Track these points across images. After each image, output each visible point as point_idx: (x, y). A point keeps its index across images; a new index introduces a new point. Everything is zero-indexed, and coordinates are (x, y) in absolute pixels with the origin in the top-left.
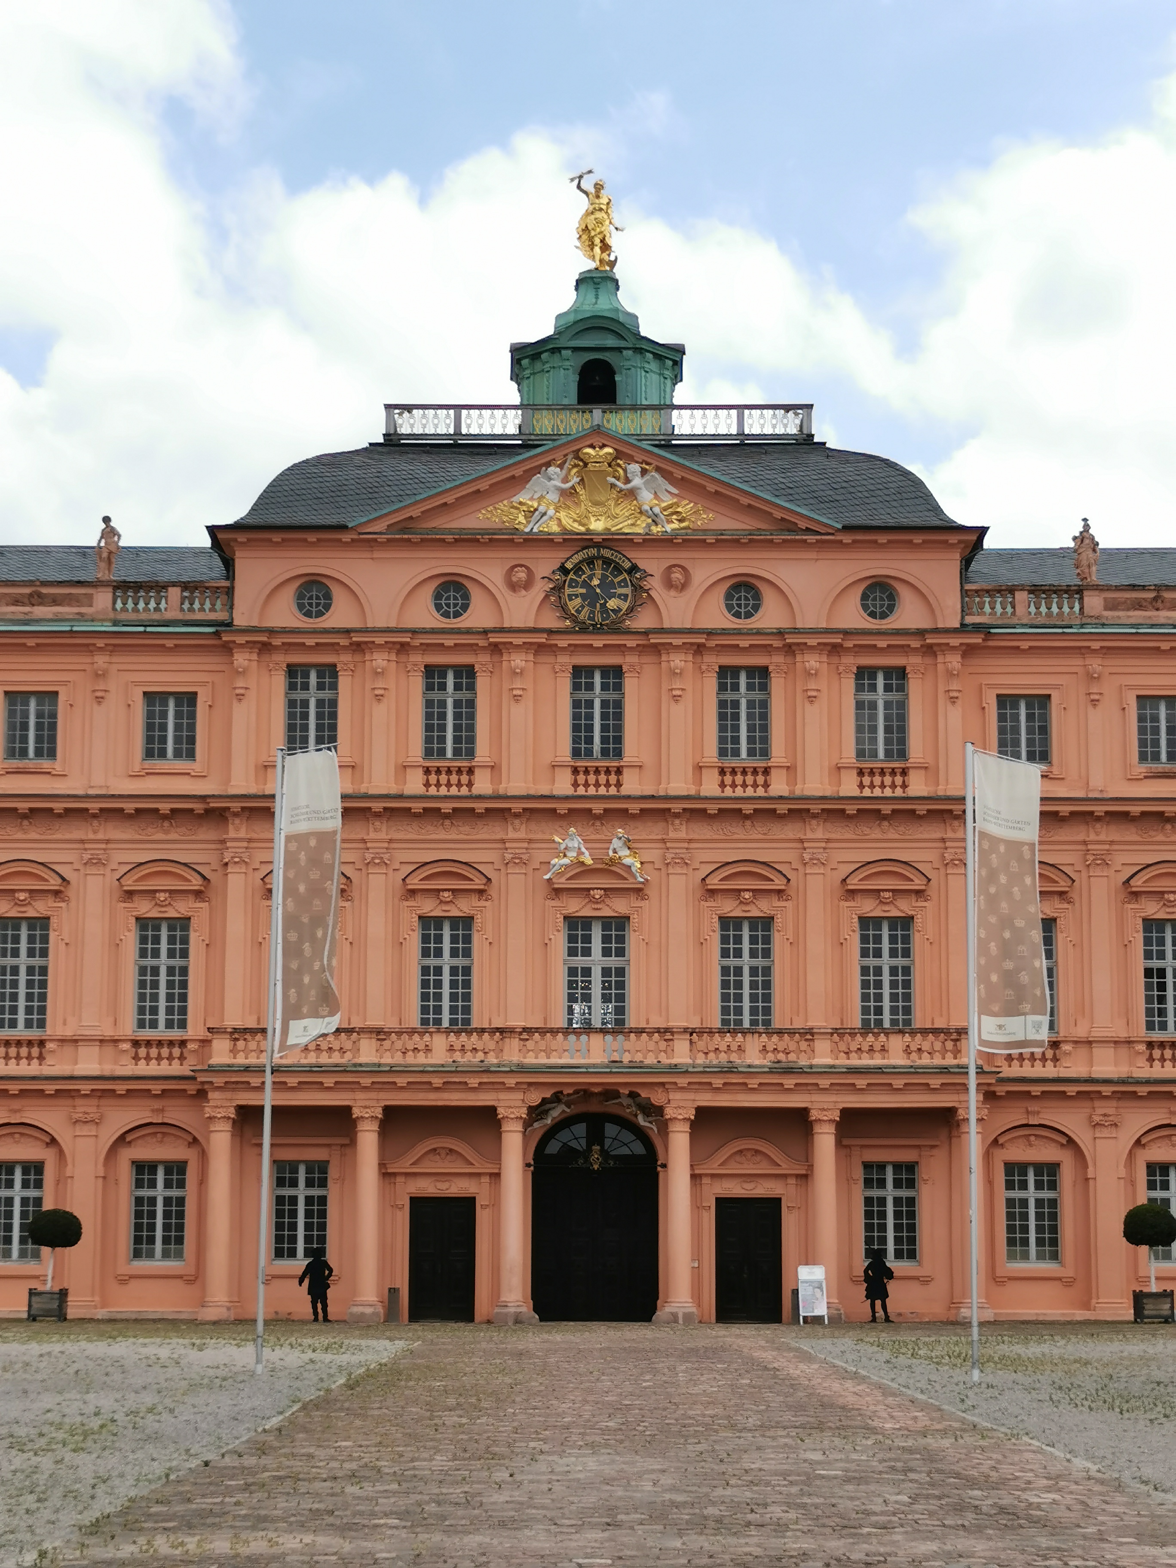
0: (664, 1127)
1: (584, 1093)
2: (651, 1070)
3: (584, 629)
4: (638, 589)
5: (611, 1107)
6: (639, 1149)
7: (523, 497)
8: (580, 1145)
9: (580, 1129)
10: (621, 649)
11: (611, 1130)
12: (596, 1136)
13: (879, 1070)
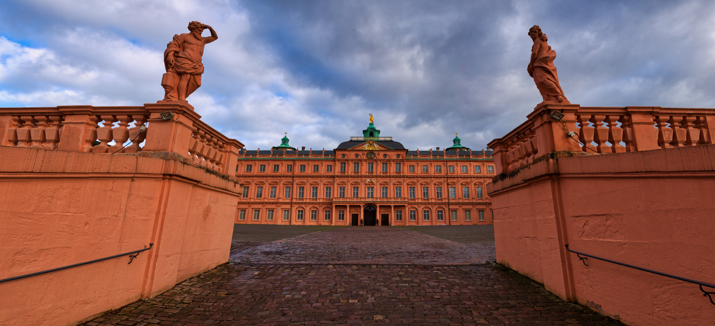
0: (377, 207)
1: (369, 204)
2: (375, 202)
3: (369, 159)
4: (375, 155)
5: (371, 205)
6: (374, 209)
7: (364, 146)
8: (368, 209)
9: (368, 207)
10: (373, 161)
11: (371, 207)
12: (370, 208)
13: (397, 202)
